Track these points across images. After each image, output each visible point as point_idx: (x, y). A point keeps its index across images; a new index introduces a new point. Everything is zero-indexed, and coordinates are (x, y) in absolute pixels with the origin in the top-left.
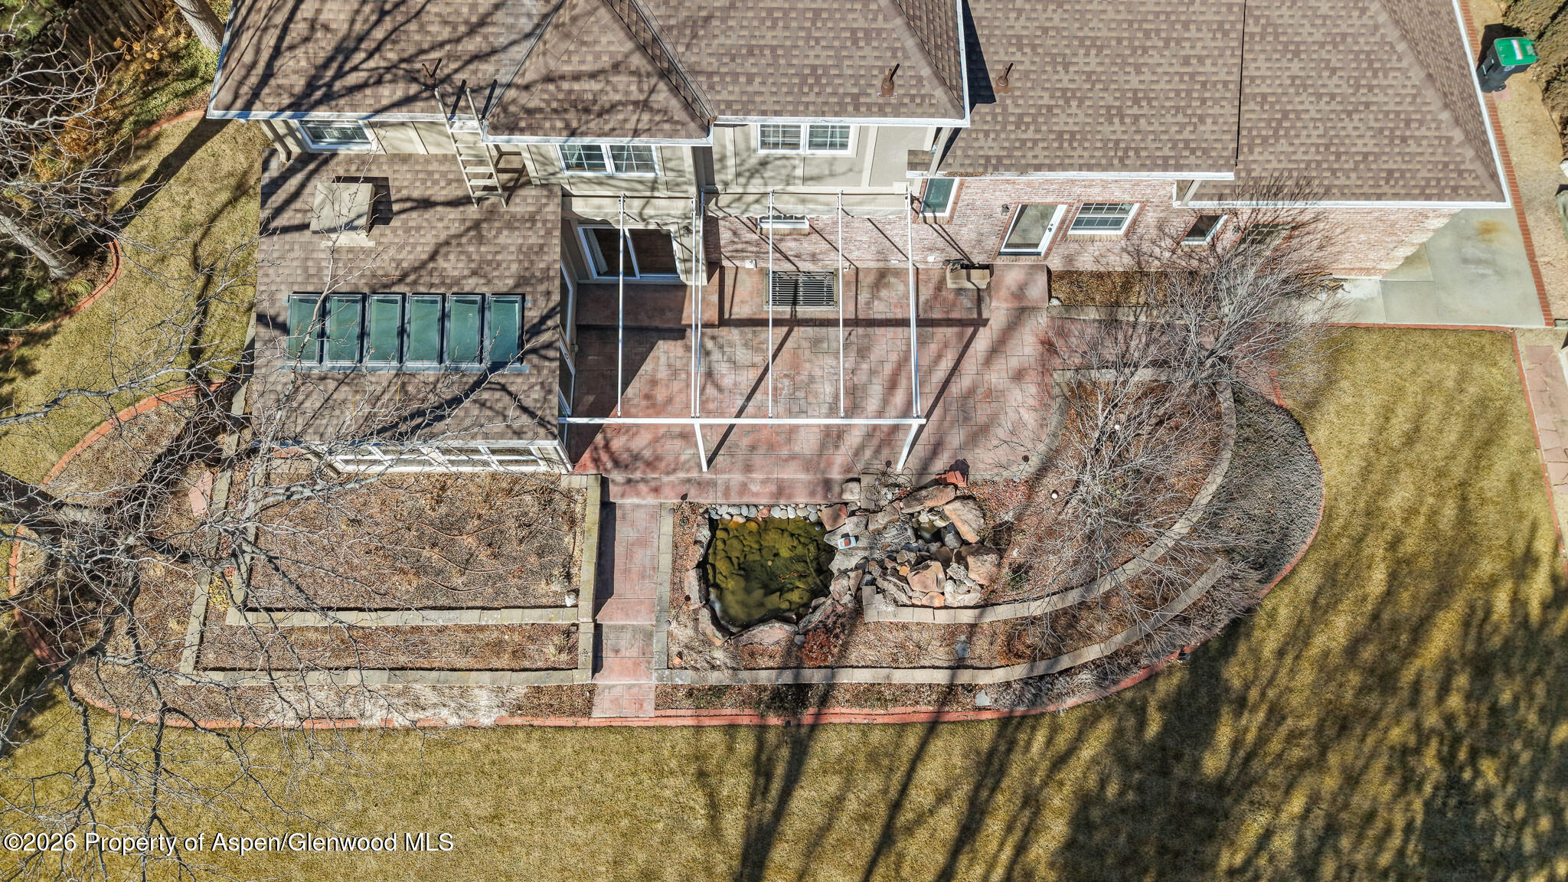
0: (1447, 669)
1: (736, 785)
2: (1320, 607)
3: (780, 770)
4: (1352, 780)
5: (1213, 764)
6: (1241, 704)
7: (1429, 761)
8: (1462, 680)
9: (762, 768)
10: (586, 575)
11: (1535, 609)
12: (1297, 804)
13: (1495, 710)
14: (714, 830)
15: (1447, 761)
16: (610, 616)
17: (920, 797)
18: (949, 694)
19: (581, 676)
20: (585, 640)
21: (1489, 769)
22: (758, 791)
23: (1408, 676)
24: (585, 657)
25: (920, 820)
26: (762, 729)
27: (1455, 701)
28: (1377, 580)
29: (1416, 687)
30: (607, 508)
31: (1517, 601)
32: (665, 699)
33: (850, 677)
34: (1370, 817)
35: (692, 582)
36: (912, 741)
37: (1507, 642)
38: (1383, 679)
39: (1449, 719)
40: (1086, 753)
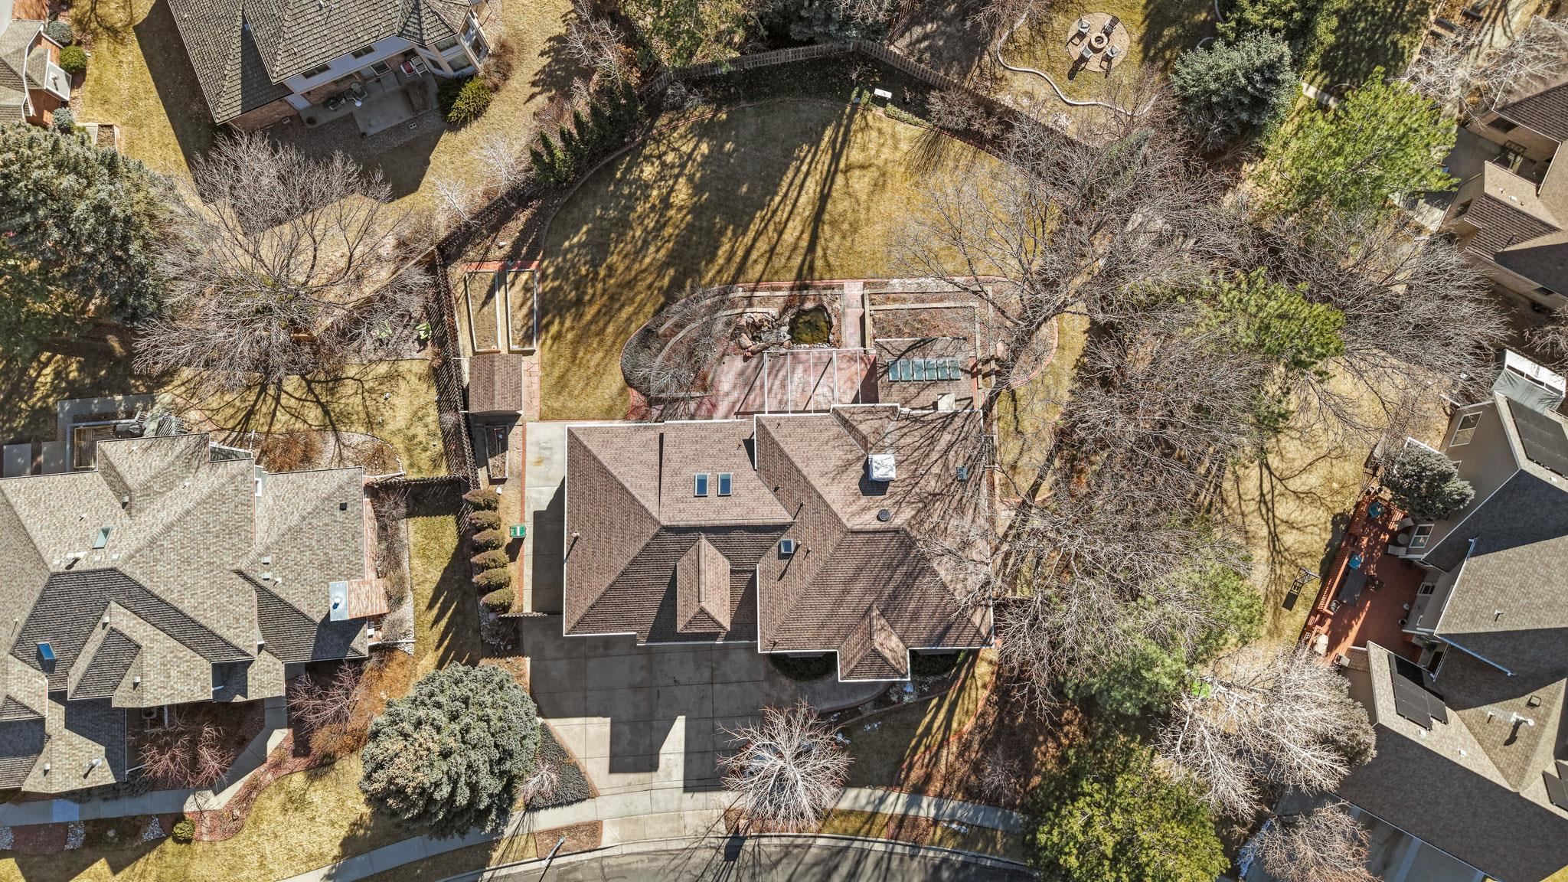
0: (591, 302)
1: (819, 263)
2: (629, 320)
3: (806, 267)
4: (628, 268)
5: (672, 272)
6: (660, 289)
7: (602, 272)
8: (587, 298)
9: (811, 269)
10: (868, 321)
11: (557, 321)
12: (647, 260)
13: (577, 288)
14: (825, 250)
15: (597, 273)
16: (860, 311)
17: (763, 261)
18: (754, 290)
19: (867, 291)
20: (867, 302)
21: (583, 271)
22: (812, 262)
23: (605, 297)
24: (866, 298)
25: (762, 255)
26: (812, 279)
27: (590, 291)
28: (610, 329)
29: (602, 295)
30: (863, 345)
31: (562, 323)
32: (841, 287)
33: (786, 293)
34: (625, 257)
35: (835, 322)
36: (765, 277)
37: (568, 310)
38: (613, 298)
39: (593, 286)
40: (710, 275)
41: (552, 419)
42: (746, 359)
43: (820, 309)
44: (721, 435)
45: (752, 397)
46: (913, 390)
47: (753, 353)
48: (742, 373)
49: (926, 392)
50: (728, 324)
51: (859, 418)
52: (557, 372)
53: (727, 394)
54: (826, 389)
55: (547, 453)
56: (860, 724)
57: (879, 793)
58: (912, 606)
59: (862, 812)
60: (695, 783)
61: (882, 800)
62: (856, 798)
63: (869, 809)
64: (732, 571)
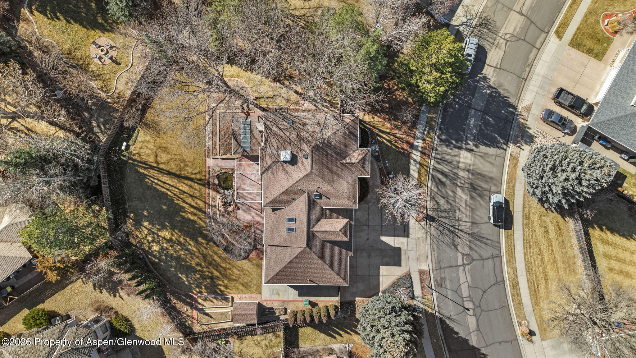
0: (212, 273)
1: (198, 176)
2: (220, 257)
3: (200, 182)
4: (198, 257)
5: (200, 239)
6: (207, 244)
7: (199, 268)
8: (210, 275)
9: (200, 180)
10: (224, 157)
11: (219, 287)
12: (194, 249)
13: (206, 279)
14: (192, 174)
15: (199, 270)
16: (220, 160)
17: (196, 200)
18: (209, 205)
19: (211, 156)
20: (216, 157)
21: (198, 276)
22: (197, 179)
23: (210, 267)
24: (214, 157)
25: (194, 201)
26: (205, 180)
27: (207, 273)
28: (223, 265)
29: (209, 268)
30: (234, 159)
31: (221, 285)
32: (209, 167)
33: (211, 191)
34: (193, 258)
35: (224, 171)
36: (203, 200)
37: (215, 282)
38: (210, 264)
39: (205, 272)
40: (201, 223)
41: (261, 289)
42: (238, 209)
43: (218, 177)
44: (270, 221)
45: (255, 207)
46: (254, 140)
47: (236, 205)
48: (244, 211)
49: (255, 135)
50: (223, 216)
51: (265, 164)
52: (241, 287)
53: (253, 217)
54: (253, 176)
55: (275, 291)
56: (386, 167)
57: (412, 161)
58: (342, 147)
59: (419, 169)
60: (406, 233)
61: (415, 160)
62: (413, 170)
63: (418, 166)
64: (326, 218)
